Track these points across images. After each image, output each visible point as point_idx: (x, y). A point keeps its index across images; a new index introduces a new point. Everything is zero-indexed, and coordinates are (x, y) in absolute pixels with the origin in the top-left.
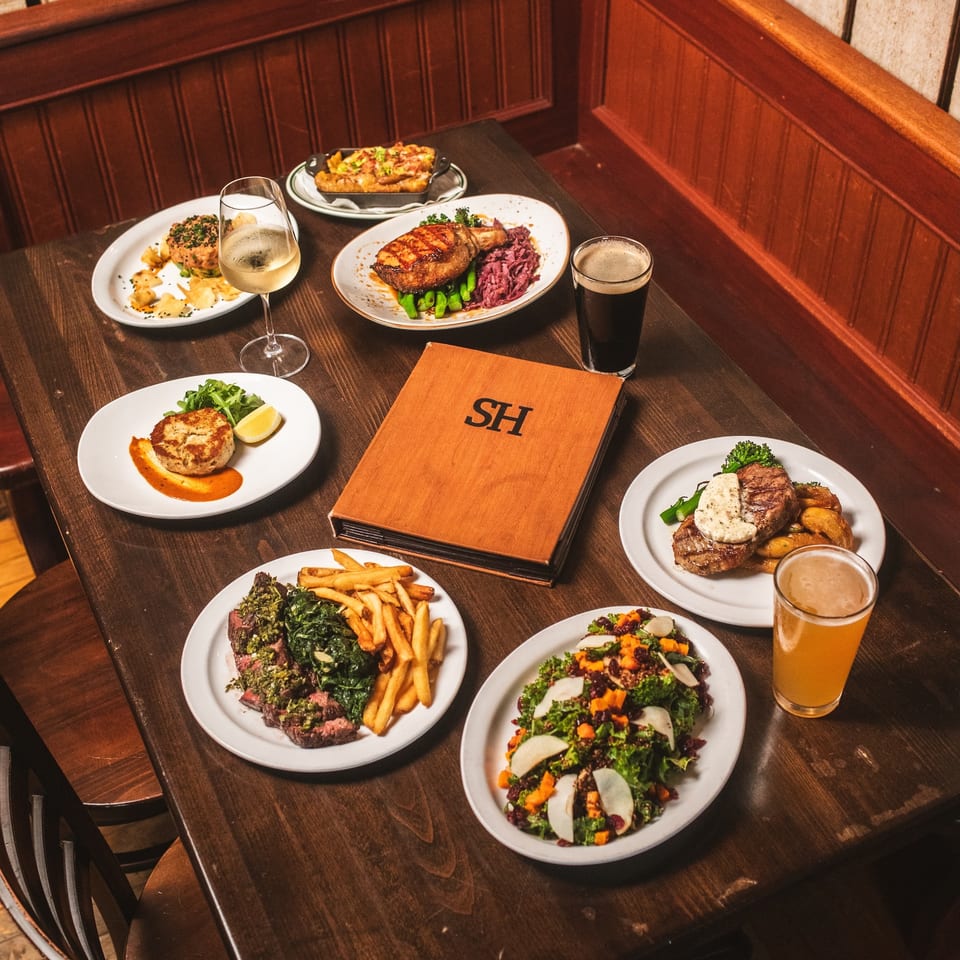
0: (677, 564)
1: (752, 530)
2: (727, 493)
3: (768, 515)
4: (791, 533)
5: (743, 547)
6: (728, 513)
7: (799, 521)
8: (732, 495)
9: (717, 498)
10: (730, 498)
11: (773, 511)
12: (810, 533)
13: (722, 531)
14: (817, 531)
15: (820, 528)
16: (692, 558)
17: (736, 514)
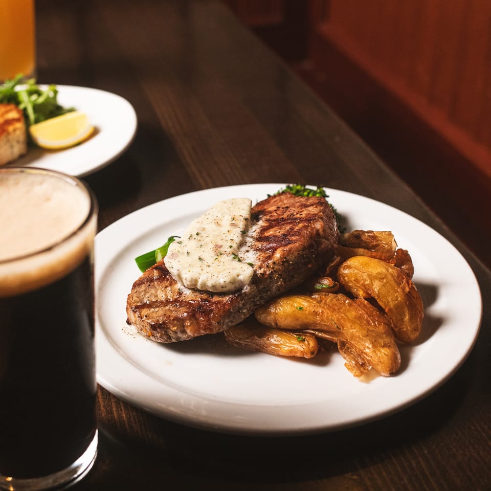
0: (129, 322)
1: (244, 273)
2: (226, 222)
3: (278, 255)
4: (318, 291)
5: (226, 299)
6: (217, 247)
7: (335, 275)
8: (233, 225)
9: (211, 227)
10: (229, 228)
11: (287, 248)
12: (351, 296)
13: (199, 270)
14: (361, 293)
15: (366, 289)
16: (145, 312)
17: (229, 250)
